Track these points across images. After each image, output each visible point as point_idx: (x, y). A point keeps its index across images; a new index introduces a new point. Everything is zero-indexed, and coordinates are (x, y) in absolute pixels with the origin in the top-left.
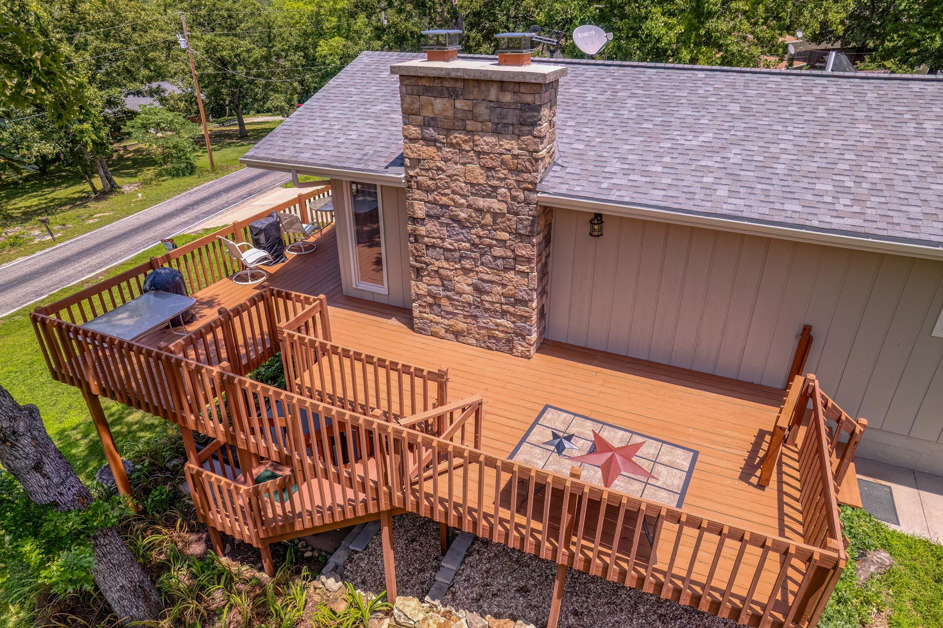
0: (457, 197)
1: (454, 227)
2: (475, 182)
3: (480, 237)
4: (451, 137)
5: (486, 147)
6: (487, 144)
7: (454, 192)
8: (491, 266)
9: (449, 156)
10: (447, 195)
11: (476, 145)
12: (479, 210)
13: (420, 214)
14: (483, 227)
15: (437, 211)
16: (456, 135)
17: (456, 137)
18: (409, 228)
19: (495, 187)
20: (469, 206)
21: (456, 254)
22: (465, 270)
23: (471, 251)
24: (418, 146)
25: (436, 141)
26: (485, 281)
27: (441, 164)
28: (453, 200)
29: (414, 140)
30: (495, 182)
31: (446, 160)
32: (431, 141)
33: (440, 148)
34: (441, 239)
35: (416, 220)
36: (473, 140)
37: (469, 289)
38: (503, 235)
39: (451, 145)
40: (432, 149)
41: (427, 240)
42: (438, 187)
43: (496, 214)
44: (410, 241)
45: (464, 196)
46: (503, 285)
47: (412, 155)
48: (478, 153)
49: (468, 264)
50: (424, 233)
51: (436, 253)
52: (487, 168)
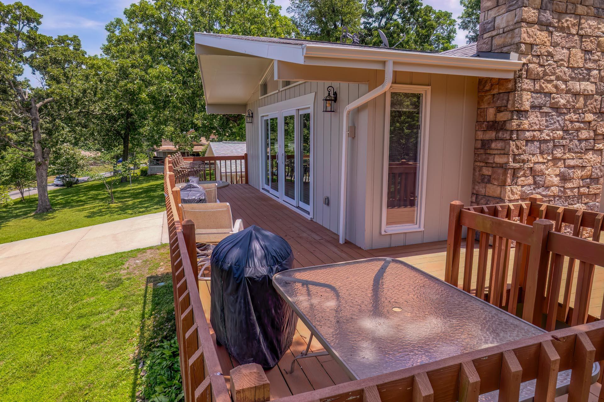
0: (560, 83)
1: (552, 115)
2: (576, 66)
3: (572, 122)
4: (563, 21)
5: (589, 30)
6: (590, 27)
7: (558, 78)
8: (577, 150)
9: (559, 40)
10: (550, 81)
11: (582, 29)
12: (576, 95)
13: (527, 105)
14: (576, 111)
15: (541, 100)
16: (568, 18)
17: (567, 21)
18: (515, 123)
19: (589, 70)
20: (568, 91)
21: (551, 145)
22: (555, 160)
23: (563, 138)
24: (534, 30)
25: (549, 25)
26: (570, 167)
27: (551, 49)
28: (556, 87)
29: (530, 24)
30: (590, 65)
31: (555, 45)
32: (545, 26)
33: (551, 33)
34: (540, 130)
35: (521, 113)
36: (580, 24)
37: (556, 180)
38: (590, 117)
39: (562, 29)
40: (545, 34)
41: (528, 134)
42: (545, 74)
43: (587, 97)
44: (511, 139)
45: (565, 82)
46: (583, 167)
47: (529, 40)
48: (582, 36)
49: (558, 153)
50: (526, 126)
51: (534, 147)
52: (586, 52)
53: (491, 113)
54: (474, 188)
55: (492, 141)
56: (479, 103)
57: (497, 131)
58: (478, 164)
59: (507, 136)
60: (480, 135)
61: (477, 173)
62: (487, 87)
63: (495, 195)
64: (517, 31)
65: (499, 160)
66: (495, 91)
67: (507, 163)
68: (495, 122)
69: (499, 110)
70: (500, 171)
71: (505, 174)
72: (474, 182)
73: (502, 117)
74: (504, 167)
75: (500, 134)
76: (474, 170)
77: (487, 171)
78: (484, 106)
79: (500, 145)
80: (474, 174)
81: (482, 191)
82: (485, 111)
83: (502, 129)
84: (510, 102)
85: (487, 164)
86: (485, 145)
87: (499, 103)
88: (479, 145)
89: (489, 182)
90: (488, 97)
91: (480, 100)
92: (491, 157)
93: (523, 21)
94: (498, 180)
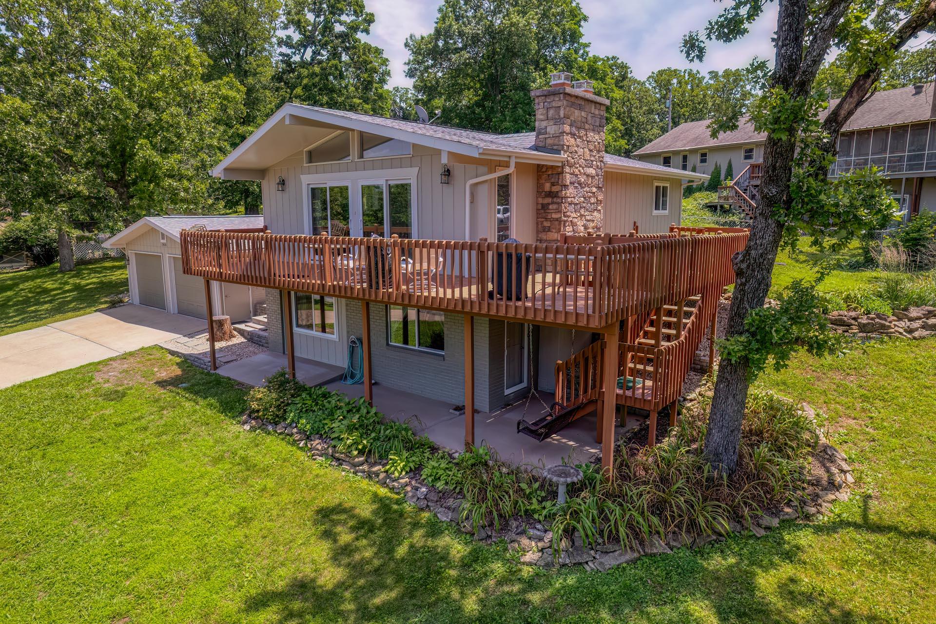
0: (581, 169)
1: (579, 188)
2: (587, 159)
3: (587, 192)
4: (580, 133)
5: (591, 138)
6: (591, 136)
7: (580, 166)
8: (590, 210)
9: (579, 144)
10: (577, 168)
11: (588, 137)
12: (588, 176)
13: (568, 183)
14: (588, 186)
15: (574, 179)
17: (582, 132)
18: (564, 192)
19: (592, 161)
20: (585, 174)
21: (579, 206)
22: (581, 216)
23: (584, 202)
24: (569, 137)
25: (575, 135)
26: (588, 221)
27: (576, 149)
28: (579, 171)
29: (567, 134)
30: (592, 158)
31: (578, 146)
32: (573, 135)
33: (576, 139)
34: (574, 197)
35: (566, 186)
36: (587, 134)
37: (582, 228)
38: (594, 190)
39: (580, 137)
40: (573, 140)
41: (569, 199)
42: (575, 163)
43: (593, 177)
44: (562, 202)
45: (583, 168)
46: (593, 221)
47: (567, 144)
48: (588, 141)
49: (582, 212)
50: (568, 195)
51: (571, 208)
52: (591, 151)
53: (547, 187)
54: (538, 237)
55: (549, 204)
56: (538, 180)
57: (553, 198)
58: (540, 220)
59: (559, 200)
60: (540, 200)
61: (540, 226)
62: (544, 170)
63: (554, 238)
64: (561, 137)
65: (554, 216)
66: (550, 173)
67: (561, 217)
68: (550, 192)
69: (553, 184)
70: (557, 223)
71: (560, 224)
72: (538, 232)
73: (555, 189)
74: (558, 220)
75: (555, 200)
76: (537, 224)
77: (547, 224)
78: (542, 181)
79: (555, 206)
80: (537, 227)
81: (544, 237)
82: (543, 185)
83: (555, 197)
84: (560, 180)
85: (546, 219)
86: (544, 207)
87: (553, 180)
88: (540, 207)
89: (549, 231)
90: (544, 176)
91: (539, 178)
92: (549, 215)
93: (564, 132)
94: (555, 229)
